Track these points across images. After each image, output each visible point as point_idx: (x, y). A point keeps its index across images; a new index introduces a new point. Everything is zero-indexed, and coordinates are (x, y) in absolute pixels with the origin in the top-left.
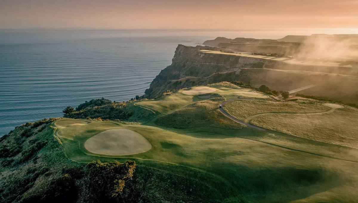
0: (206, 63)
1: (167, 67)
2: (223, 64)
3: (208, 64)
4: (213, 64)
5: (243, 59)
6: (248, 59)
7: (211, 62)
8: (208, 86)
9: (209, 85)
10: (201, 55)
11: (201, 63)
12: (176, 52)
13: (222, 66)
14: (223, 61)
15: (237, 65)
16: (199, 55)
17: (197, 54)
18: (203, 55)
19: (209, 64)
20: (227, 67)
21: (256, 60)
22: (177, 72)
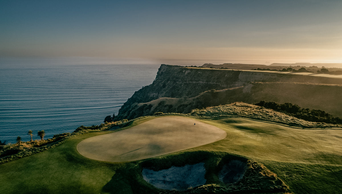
0: (192, 81)
1: (143, 88)
2: (216, 82)
3: (195, 82)
4: (201, 82)
5: (245, 74)
6: (253, 74)
7: (200, 80)
8: (193, 114)
9: (198, 111)
10: (185, 72)
11: (186, 81)
12: (158, 73)
13: (214, 84)
14: (216, 78)
15: (237, 82)
16: (183, 72)
17: (181, 71)
18: (189, 71)
19: (197, 82)
20: (222, 86)
21: (265, 75)
22: (155, 94)
